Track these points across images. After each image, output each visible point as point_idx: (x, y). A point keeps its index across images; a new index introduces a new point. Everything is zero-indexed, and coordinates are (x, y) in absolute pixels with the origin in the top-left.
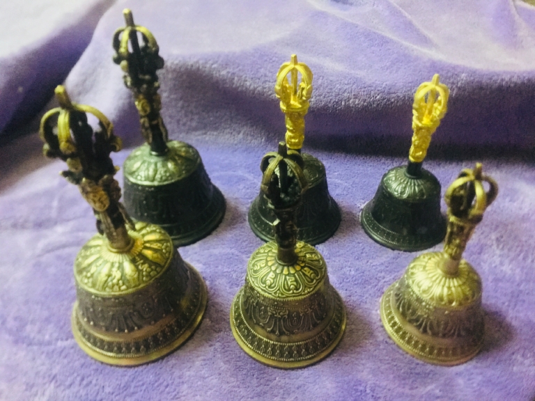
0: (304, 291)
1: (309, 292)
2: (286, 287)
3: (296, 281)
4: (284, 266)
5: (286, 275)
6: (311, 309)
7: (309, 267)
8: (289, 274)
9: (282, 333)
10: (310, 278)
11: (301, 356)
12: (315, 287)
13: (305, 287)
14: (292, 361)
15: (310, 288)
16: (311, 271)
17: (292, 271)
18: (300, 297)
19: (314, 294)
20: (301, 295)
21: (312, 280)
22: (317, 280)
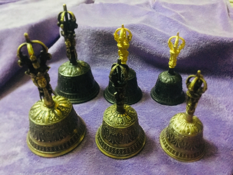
0: (125, 125)
2: (118, 122)
3: (122, 120)
4: (118, 114)
5: (118, 117)
6: (128, 134)
7: (129, 115)
8: (120, 117)
11: (122, 154)
19: (129, 127)
21: (129, 121)
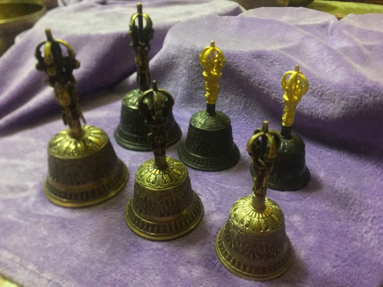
0: (156, 187)
1: (159, 188)
2: (148, 180)
3: (155, 179)
4: (155, 168)
5: (152, 173)
6: (159, 201)
7: (169, 175)
8: (155, 174)
9: (141, 211)
10: (165, 181)
11: (147, 231)
12: (165, 187)
13: (159, 184)
14: (142, 232)
15: (161, 186)
16: (169, 178)
17: (157, 172)
18: (153, 189)
19: (162, 191)
20: (154, 188)
21: (166, 183)
22: (169, 184)
